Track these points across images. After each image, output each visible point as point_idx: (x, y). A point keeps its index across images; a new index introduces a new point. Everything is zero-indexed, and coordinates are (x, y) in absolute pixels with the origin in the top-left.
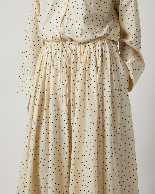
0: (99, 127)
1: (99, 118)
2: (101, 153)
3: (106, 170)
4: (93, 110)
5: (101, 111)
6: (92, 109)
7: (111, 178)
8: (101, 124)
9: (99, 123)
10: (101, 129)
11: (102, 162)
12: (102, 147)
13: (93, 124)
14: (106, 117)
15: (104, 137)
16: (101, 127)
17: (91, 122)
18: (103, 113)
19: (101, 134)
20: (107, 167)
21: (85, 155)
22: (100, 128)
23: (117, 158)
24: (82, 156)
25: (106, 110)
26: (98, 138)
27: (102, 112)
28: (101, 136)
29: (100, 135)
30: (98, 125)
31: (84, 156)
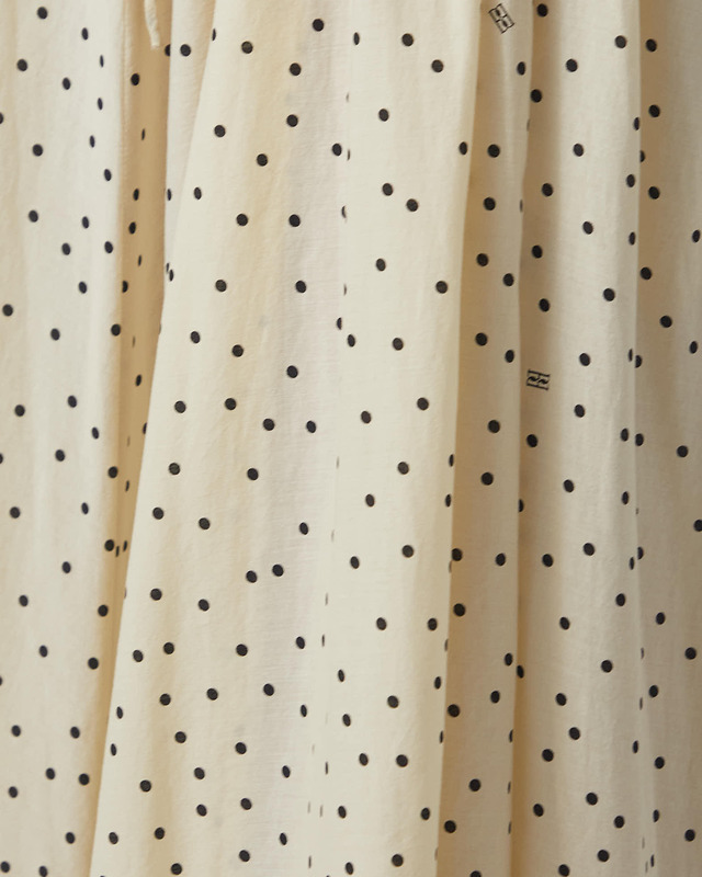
0: (483, 260)
1: (494, 151)
2: (501, 560)
3: (548, 755)
4: (423, 53)
5: (521, 68)
6: (408, 40)
7: (608, 838)
8: (509, 221)
9: (490, 204)
10: (509, 280)
11: (508, 659)
12: (507, 486)
13: (412, 205)
14: (579, 150)
15: (537, 380)
16: (508, 257)
17: (388, 190)
18: (536, 96)
19: (507, 334)
20: (575, 714)
21: (278, 570)
22: (498, 267)
23: (661, 618)
24: (251, 577)
25: (572, 66)
26: (471, 383)
27: (526, 83)
28: (510, 356)
29: (496, 348)
30: (471, 231)
31: (265, 574)
